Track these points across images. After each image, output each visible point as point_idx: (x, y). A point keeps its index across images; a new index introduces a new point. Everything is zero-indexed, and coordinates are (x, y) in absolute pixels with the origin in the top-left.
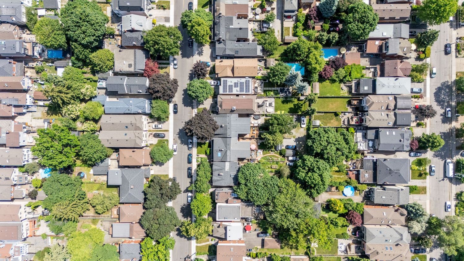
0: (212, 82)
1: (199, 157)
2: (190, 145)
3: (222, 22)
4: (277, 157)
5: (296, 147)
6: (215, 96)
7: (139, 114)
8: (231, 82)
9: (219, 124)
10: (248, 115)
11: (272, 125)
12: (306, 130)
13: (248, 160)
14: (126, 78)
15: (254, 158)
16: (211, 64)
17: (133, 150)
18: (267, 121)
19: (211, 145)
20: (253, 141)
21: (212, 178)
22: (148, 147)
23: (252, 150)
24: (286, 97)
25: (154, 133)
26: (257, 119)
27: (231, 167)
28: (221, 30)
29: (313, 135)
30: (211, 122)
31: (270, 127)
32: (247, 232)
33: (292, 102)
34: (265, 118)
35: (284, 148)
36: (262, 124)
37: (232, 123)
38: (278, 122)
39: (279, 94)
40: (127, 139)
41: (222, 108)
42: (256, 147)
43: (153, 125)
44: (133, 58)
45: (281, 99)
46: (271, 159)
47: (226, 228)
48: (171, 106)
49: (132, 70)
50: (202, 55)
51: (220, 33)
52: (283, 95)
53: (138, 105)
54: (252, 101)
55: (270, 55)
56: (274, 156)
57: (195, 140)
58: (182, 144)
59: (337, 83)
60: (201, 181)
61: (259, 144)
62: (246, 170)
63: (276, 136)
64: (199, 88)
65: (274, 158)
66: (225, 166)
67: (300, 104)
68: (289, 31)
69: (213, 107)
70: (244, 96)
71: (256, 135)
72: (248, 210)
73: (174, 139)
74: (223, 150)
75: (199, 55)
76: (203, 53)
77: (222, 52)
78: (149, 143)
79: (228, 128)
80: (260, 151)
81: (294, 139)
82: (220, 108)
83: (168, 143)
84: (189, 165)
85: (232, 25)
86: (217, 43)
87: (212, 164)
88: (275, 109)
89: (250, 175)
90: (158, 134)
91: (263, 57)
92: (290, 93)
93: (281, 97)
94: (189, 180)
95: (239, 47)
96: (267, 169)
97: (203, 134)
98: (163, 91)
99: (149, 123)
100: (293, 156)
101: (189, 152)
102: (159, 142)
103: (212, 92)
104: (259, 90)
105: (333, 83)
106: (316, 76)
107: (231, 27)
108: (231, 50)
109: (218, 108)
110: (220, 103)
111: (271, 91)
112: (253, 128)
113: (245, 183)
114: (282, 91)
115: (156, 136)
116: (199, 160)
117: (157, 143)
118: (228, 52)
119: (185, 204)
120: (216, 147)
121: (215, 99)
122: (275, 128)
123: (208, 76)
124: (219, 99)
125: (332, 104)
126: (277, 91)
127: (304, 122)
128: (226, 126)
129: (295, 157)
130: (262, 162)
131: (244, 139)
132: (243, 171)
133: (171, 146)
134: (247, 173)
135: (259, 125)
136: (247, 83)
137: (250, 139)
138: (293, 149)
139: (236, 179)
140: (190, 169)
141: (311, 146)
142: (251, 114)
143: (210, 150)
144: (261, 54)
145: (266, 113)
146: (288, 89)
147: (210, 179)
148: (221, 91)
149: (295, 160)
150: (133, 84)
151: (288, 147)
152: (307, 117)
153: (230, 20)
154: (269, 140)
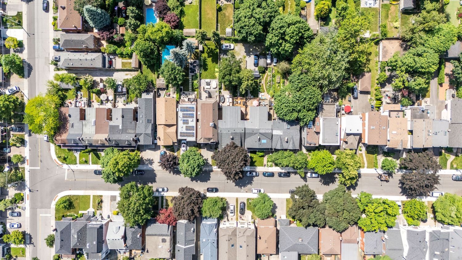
0: (183, 149)
1: (266, 164)
2: (253, 174)
3: (116, 137)
4: (267, 76)
5: (256, 55)
6: (199, 146)
7: (218, 231)
8: (182, 128)
9: (229, 142)
10: (220, 109)
11: (230, 82)
12: (237, 44)
13: (270, 109)
14: (178, 245)
15: (268, 102)
16: (163, 150)
17: (258, 239)
18: (227, 88)
19: (254, 151)
20: (249, 103)
21: (290, 150)
22: (255, 221)
23: (259, 105)
24: (200, 66)
25: (239, 214)
26: (225, 99)
27: (278, 128)
28: (124, 139)
29: (243, 35)
30: (227, 150)
31: (233, 83)
32: (352, 110)
33: (205, 59)
34: (223, 90)
35: (257, 69)
36: (230, 93)
37: (229, 127)
38: (228, 74)
39: (196, 74)
40: (246, 246)
41: (212, 139)
42: (255, 100)
43: (230, 215)
44: (156, 237)
45: (202, 71)
46: (269, 84)
47: (348, 135)
48: (209, 195)
49: (168, 239)
50: (152, 160)
51: (127, 139)
52: (198, 70)
53: (208, 232)
54: (203, 104)
55: (153, 84)
56: (266, 80)
57: (247, 169)
58: (252, 183)
59: (185, 9)
60: (294, 162)
61: (252, 97)
62: (282, 111)
63: (243, 78)
64: (188, 164)
65: (268, 80)
66: (277, 135)
67: (207, 51)
68: (126, 63)
69: (211, 148)
70: (199, 113)
71: (243, 100)
72: (328, 109)
73: (247, 192)
74: (259, 137)
75: (152, 163)
76: (151, 159)
77: (149, 138)
78: (251, 220)
79: (234, 132)
80: (261, 95)
81: (247, 57)
82: (212, 141)
83: (251, 199)
84: (276, 175)
85: (118, 126)
86: (139, 143)
87: (275, 149)
88: (213, 79)
89: (287, 106)
90: (240, 210)
91: (155, 92)
92: (195, 62)
93: (200, 72)
94: (292, 175)
95: (144, 119)
96: (280, 88)
97: (240, 160)
98: (192, 205)
99: (228, 220)
100: (266, 58)
101: (261, 175)
102: (249, 208)
103: (194, 149)
104: (192, 96)
105: (184, 13)
106: (176, 32)
107: (120, 128)
108: (146, 127)
109: (212, 142)
110: (206, 140)
111: (193, 83)
112: (235, 103)
113: (297, 112)
114: (193, 71)
115: (242, 212)
116: (270, 164)
117: (251, 211)
118: (149, 131)
119: (319, 180)
120: (256, 146)
121: (202, 145)
122: (235, 78)
123: (176, 154)
124: (201, 141)
125: (208, 14)
126: (192, 76)
127: (227, 46)
128: (232, 134)
129: (268, 56)
130: (273, 93)
131: (247, 114)
132: (283, 115)
133: (254, 195)
134: (286, 110)
135: (231, 97)
136: (183, 110)
137: (246, 107)
138: (259, 59)
139: (291, 123)
140: (280, 175)
141: (255, 36)
142: (219, 105)
143: (258, 151)
144: (152, 94)
145: (217, 89)
146: (191, 64)
147: (292, 153)
148: (193, 139)
149: (270, 56)
150: (184, 237)
151: (256, 65)
152: (223, 42)
153: (113, 129)
154: (248, 85)
